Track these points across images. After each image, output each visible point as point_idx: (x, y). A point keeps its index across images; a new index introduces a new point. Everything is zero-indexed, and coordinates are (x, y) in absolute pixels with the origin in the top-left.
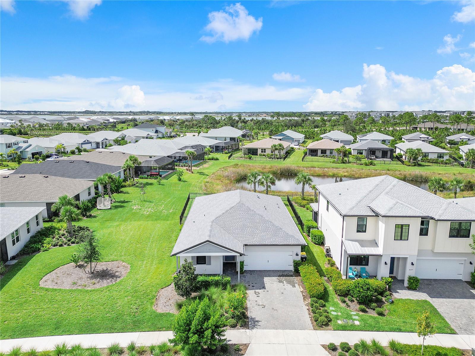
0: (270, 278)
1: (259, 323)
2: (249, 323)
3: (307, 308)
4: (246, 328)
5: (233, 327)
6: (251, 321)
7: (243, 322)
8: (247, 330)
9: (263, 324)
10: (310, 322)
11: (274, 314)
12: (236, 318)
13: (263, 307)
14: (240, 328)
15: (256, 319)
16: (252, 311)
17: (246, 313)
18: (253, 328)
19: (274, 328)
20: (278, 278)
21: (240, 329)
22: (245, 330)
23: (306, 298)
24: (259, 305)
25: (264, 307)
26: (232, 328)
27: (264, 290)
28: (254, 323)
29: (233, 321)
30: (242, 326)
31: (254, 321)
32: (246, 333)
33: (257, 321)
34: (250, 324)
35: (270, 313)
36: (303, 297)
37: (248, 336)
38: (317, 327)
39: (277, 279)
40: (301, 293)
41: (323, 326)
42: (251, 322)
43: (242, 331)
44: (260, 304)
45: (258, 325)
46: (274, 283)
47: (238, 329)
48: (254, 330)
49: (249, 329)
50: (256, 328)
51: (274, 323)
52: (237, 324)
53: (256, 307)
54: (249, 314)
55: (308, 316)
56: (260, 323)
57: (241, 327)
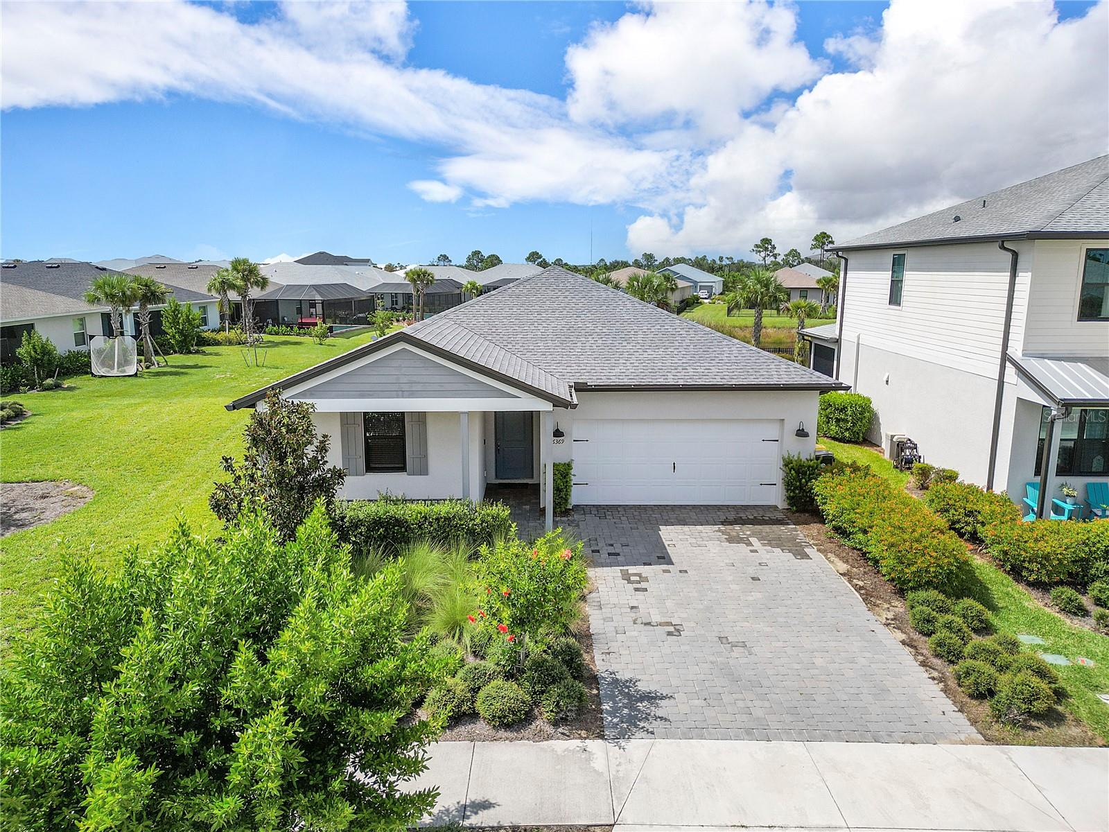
0: (686, 528)
1: (657, 706)
2: (605, 707)
3: (901, 636)
4: (583, 733)
5: (508, 726)
6: (612, 698)
7: (569, 696)
8: (594, 745)
9: (684, 709)
10: (947, 705)
11: (731, 662)
12: (531, 680)
13: (670, 634)
14: (549, 729)
15: (643, 687)
16: (614, 646)
17: (585, 656)
18: (623, 735)
19: (749, 734)
20: (722, 528)
21: (549, 737)
22: (578, 742)
23: (879, 598)
24: (649, 624)
25: (676, 631)
26: (502, 733)
27: (665, 567)
28: (632, 707)
29: (514, 693)
30: (564, 720)
31: (628, 695)
32: (588, 760)
33: (651, 698)
34: (608, 712)
35: (712, 658)
36: (861, 594)
37: (600, 774)
38: (996, 726)
39: (719, 531)
40: (844, 580)
41: (1035, 724)
42: (615, 702)
43: (565, 746)
44: (656, 618)
45: (656, 718)
46: (710, 544)
47: (541, 736)
48: (637, 746)
49: (602, 737)
50: (644, 734)
51: (740, 704)
52: (532, 710)
53: (635, 634)
54: (599, 663)
55: (922, 674)
56: (664, 708)
57: (555, 724)
